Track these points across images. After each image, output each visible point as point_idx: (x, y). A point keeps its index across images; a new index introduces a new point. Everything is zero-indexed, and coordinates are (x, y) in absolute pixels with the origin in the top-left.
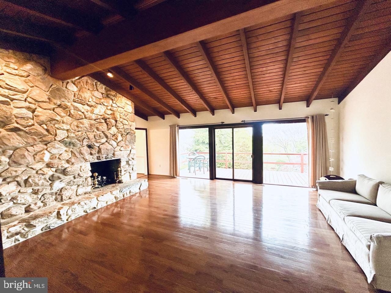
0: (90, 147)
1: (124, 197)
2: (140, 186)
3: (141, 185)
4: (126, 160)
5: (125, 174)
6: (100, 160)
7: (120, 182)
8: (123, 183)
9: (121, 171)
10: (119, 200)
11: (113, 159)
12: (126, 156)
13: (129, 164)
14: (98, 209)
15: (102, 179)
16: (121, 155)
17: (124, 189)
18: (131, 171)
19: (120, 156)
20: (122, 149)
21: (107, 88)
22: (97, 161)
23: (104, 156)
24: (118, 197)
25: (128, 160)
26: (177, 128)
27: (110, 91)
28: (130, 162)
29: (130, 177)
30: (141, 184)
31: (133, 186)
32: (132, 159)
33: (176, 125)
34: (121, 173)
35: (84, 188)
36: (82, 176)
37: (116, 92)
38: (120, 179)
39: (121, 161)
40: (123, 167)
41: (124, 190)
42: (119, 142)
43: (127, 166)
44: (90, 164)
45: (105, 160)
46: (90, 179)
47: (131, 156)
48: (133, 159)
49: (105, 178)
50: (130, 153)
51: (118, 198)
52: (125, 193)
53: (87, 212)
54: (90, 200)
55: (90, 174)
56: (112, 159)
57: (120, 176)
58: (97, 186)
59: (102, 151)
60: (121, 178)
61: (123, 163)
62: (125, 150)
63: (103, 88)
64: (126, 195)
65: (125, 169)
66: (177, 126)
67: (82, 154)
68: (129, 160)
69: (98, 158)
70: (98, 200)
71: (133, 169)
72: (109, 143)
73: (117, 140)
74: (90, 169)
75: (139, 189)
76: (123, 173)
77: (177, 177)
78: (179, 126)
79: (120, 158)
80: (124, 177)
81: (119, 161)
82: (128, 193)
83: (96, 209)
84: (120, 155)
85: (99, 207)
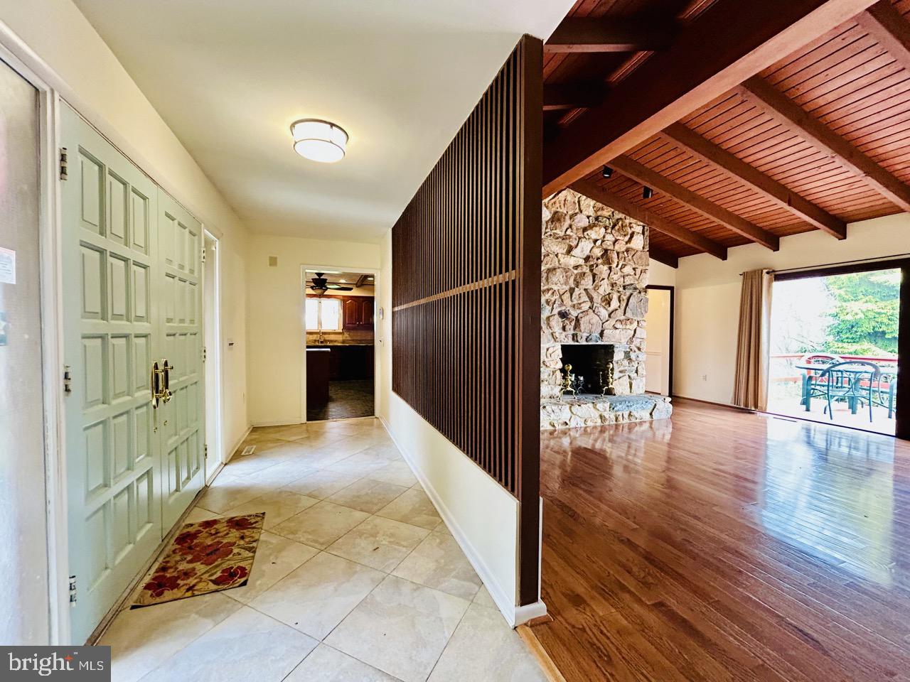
0: (563, 315)
1: (616, 421)
2: (653, 409)
3: (655, 407)
4: (624, 350)
5: (620, 378)
6: (577, 341)
7: (610, 392)
8: (615, 395)
9: (612, 369)
10: (607, 423)
11: (600, 343)
12: (624, 341)
13: (630, 359)
14: (571, 427)
15: (577, 379)
16: (617, 337)
17: (618, 404)
18: (633, 375)
19: (613, 340)
20: (618, 325)
21: (598, 203)
22: (572, 343)
23: (585, 335)
24: (607, 417)
25: (628, 350)
26: (766, 277)
27: (603, 209)
28: (633, 356)
29: (631, 387)
30: (655, 405)
31: (637, 404)
32: (637, 350)
33: (765, 271)
34: (613, 374)
35: (549, 386)
36: (548, 365)
37: (613, 210)
38: (610, 386)
39: (615, 349)
40: (617, 363)
41: (619, 407)
42: (613, 312)
43: (626, 362)
44: (560, 347)
45: (585, 343)
46: (559, 375)
47: (636, 342)
48: (639, 349)
49: (582, 378)
50: (634, 335)
51: (605, 419)
52: (620, 413)
53: (554, 426)
54: (560, 407)
55: (560, 365)
56: (597, 343)
57: (611, 380)
58: (569, 389)
59: (582, 327)
60: (612, 384)
61: (618, 355)
62: (624, 327)
63: (590, 206)
64: (621, 418)
65: (622, 368)
66: (768, 273)
67: (550, 328)
68: (631, 350)
69: (574, 337)
70: (573, 411)
71: (637, 372)
72: (594, 311)
73: (610, 306)
74: (561, 356)
75: (651, 414)
76: (616, 375)
77: (759, 414)
78: (774, 271)
79: (612, 343)
80: (618, 384)
81: (611, 351)
82: (626, 416)
83: (567, 426)
84: (614, 337)
85: (572, 424)
